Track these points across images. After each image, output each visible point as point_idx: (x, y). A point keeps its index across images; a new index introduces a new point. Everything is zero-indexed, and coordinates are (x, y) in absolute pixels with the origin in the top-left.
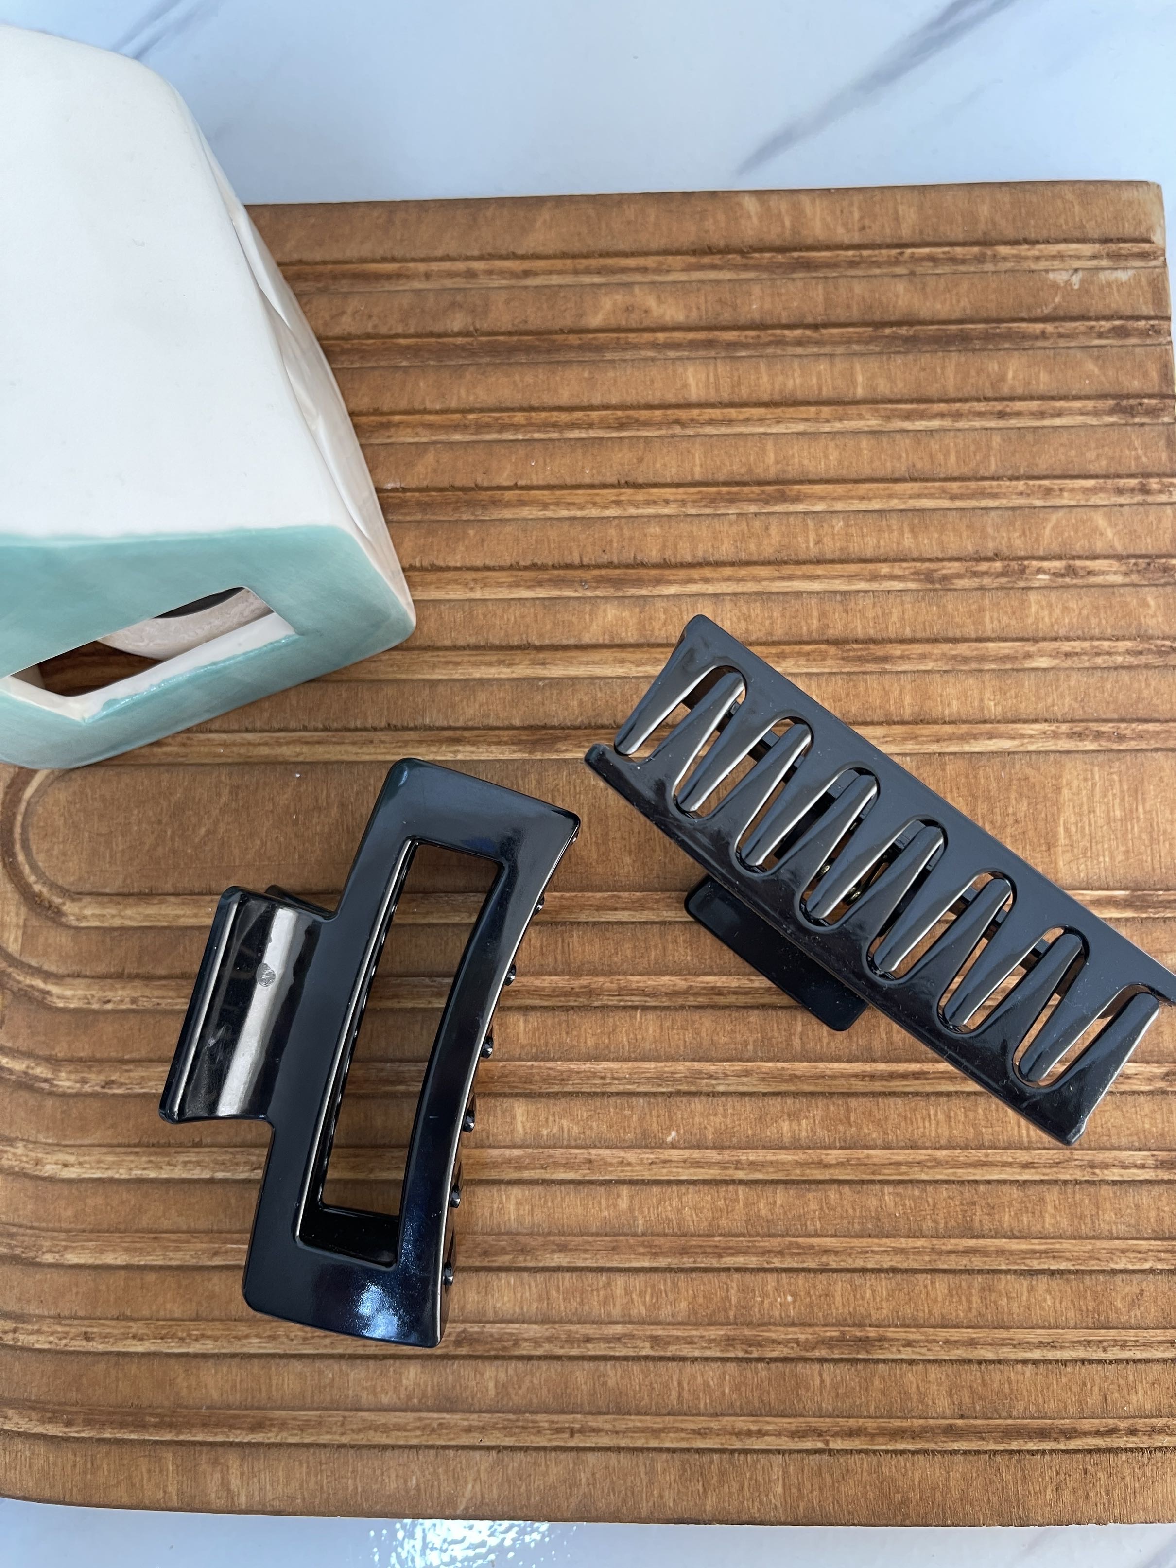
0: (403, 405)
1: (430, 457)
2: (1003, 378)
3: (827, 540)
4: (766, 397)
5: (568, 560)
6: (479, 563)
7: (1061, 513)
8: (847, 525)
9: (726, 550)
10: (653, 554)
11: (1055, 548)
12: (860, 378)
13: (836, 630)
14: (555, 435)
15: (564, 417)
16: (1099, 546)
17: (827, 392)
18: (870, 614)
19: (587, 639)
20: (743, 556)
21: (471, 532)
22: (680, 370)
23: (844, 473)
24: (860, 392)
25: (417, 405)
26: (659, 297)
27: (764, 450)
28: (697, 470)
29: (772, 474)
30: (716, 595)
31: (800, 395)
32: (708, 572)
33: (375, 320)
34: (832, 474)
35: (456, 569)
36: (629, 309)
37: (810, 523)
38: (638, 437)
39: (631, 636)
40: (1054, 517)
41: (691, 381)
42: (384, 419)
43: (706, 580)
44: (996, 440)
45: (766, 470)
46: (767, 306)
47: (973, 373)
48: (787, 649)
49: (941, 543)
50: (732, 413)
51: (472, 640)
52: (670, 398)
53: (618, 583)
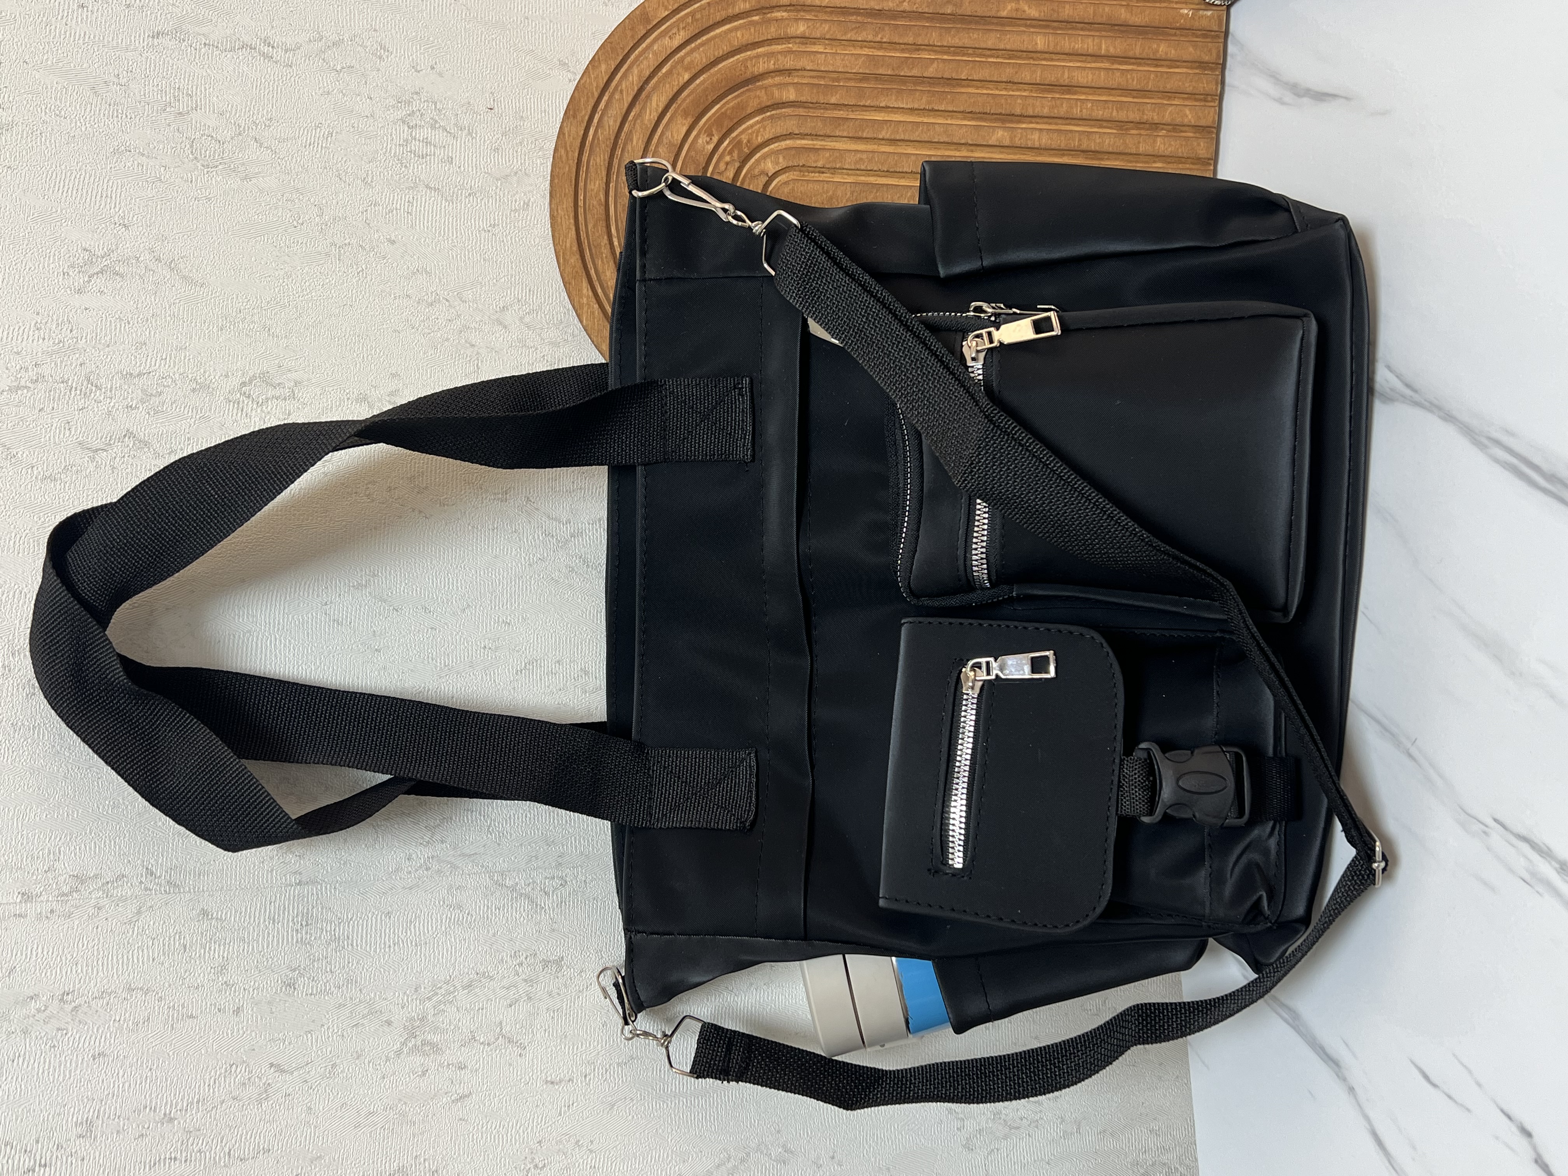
0: (926, 42)
1: (935, 65)
2: (1158, 51)
3: (1084, 111)
4: (1067, 51)
5: (985, 111)
6: (951, 109)
7: (1173, 107)
8: (1092, 106)
9: (1046, 111)
10: (1018, 111)
11: (1169, 121)
12: (1103, 46)
13: (1084, 147)
14: (984, 60)
15: (988, 53)
16: (1186, 121)
17: (1090, 51)
18: (1098, 141)
19: (990, 143)
20: (1052, 115)
21: (949, 97)
22: (1035, 37)
23: (1093, 85)
24: (1103, 52)
25: (931, 43)
26: (1029, 6)
27: (1064, 72)
28: (1038, 78)
29: (1066, 83)
30: (1041, 129)
31: (1080, 52)
32: (1038, 120)
33: (917, 5)
34: (1089, 85)
35: (942, 111)
36: (1017, 10)
37: (1079, 103)
38: (1017, 63)
39: (1007, 142)
40: (1170, 109)
41: (1039, 42)
42: (918, 47)
43: (1037, 123)
44: (1152, 76)
45: (1064, 81)
46: (1071, 13)
47: (1147, 48)
48: (1065, 152)
49: (1127, 115)
50: (1054, 56)
51: (946, 140)
52: (1030, 48)
53: (1003, 121)
